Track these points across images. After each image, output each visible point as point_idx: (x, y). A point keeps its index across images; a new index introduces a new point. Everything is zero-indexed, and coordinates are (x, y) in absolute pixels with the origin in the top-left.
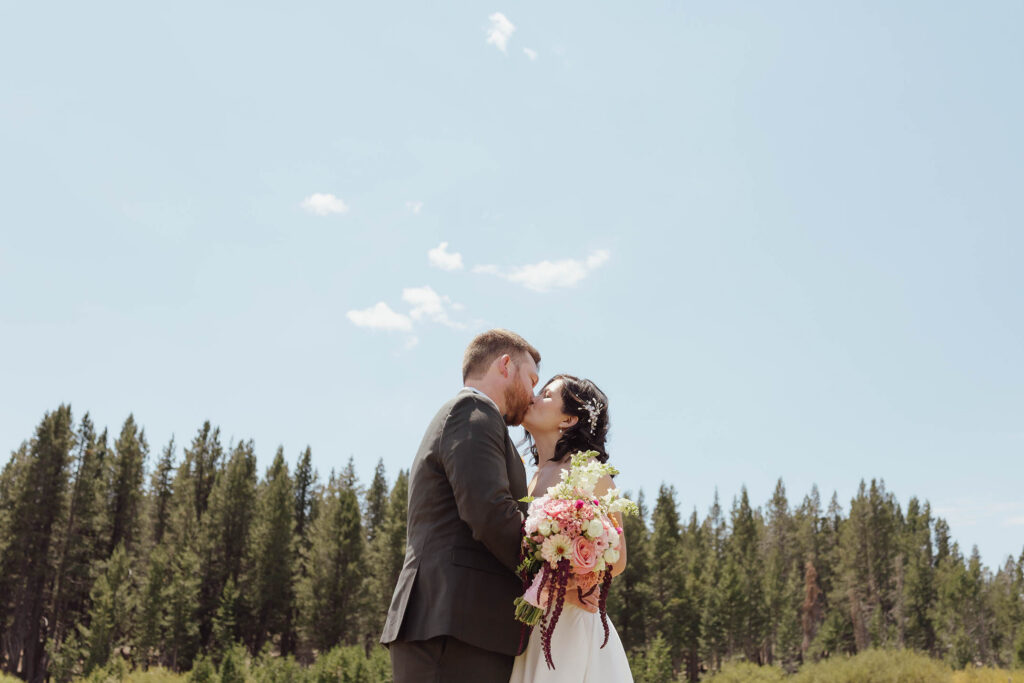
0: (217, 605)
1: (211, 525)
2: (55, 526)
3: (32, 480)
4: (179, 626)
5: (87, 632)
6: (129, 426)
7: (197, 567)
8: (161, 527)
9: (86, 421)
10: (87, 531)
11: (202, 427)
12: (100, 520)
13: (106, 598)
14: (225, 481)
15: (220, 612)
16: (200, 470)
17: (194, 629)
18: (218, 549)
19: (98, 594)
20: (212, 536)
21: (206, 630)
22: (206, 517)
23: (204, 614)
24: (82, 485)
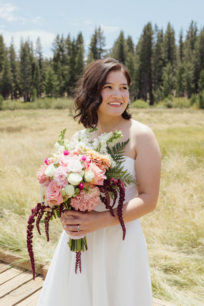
0: (199, 78)
1: (196, 54)
2: (152, 58)
3: (143, 46)
4: (189, 85)
5: (163, 88)
6: (169, 26)
7: (192, 67)
8: (182, 56)
9: (156, 27)
10: (160, 59)
11: (191, 22)
12: (163, 56)
13: (167, 78)
14: (199, 39)
15: (200, 80)
16: (192, 36)
17: (193, 86)
18: (198, 61)
19: (164, 77)
20: (196, 57)
21: (197, 86)
22: (194, 52)
23: (195, 81)
24: (157, 46)
